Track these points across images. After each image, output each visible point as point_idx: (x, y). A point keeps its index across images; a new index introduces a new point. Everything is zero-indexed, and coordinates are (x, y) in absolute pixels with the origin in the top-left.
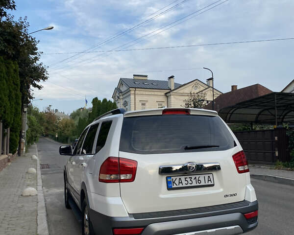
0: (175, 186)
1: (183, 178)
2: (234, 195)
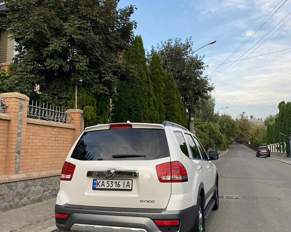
0: (98, 187)
1: (106, 181)
2: (152, 202)
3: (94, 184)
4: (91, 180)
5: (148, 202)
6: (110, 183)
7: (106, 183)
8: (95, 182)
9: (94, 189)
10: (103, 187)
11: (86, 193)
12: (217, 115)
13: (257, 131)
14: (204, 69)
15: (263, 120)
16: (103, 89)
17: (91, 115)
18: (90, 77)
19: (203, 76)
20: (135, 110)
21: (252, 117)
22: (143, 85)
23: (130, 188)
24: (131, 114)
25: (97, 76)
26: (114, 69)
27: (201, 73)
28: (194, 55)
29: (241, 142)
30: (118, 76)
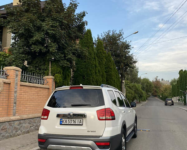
0: (63, 123)
2: (94, 132)
3: (61, 121)
4: (59, 119)
5: (92, 132)
6: (70, 121)
7: (68, 121)
8: (61, 120)
9: (61, 124)
10: (66, 123)
11: (56, 127)
12: (140, 79)
13: (166, 88)
14: (131, 49)
15: (170, 82)
16: (66, 64)
17: (59, 80)
18: (59, 56)
19: (130, 54)
20: (87, 76)
21: (162, 79)
22: (92, 60)
23: (82, 124)
24: (84, 79)
25: (63, 56)
26: (73, 51)
27: (129, 52)
28: (124, 41)
29: (155, 96)
30: (76, 55)
